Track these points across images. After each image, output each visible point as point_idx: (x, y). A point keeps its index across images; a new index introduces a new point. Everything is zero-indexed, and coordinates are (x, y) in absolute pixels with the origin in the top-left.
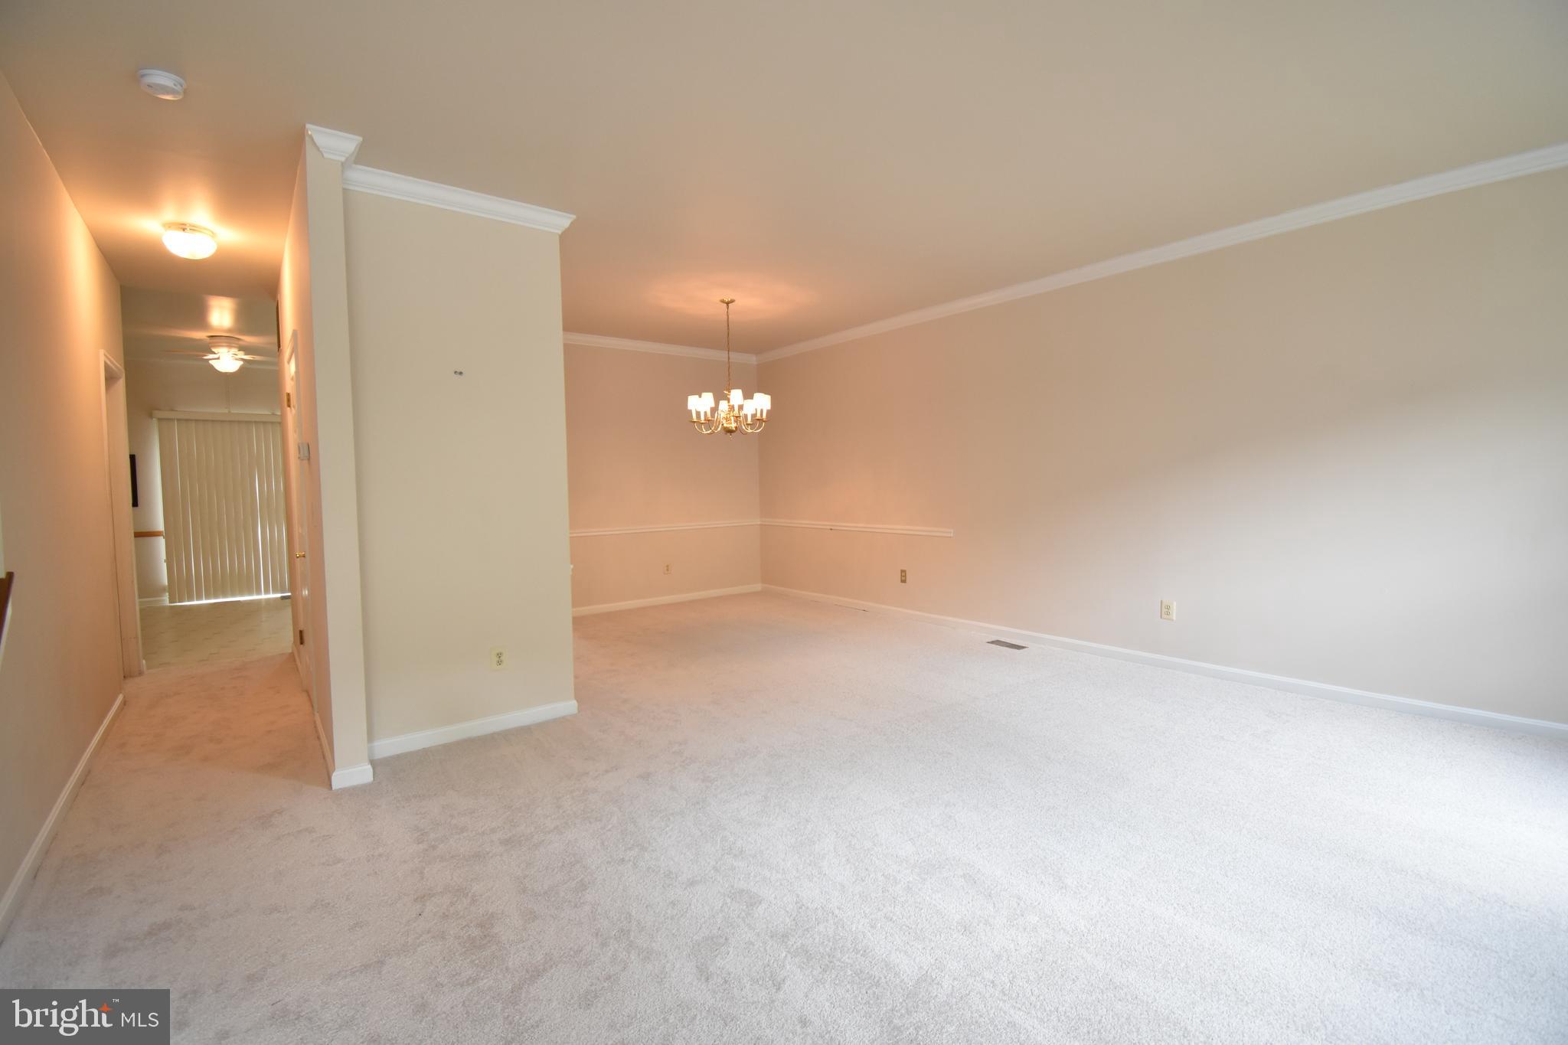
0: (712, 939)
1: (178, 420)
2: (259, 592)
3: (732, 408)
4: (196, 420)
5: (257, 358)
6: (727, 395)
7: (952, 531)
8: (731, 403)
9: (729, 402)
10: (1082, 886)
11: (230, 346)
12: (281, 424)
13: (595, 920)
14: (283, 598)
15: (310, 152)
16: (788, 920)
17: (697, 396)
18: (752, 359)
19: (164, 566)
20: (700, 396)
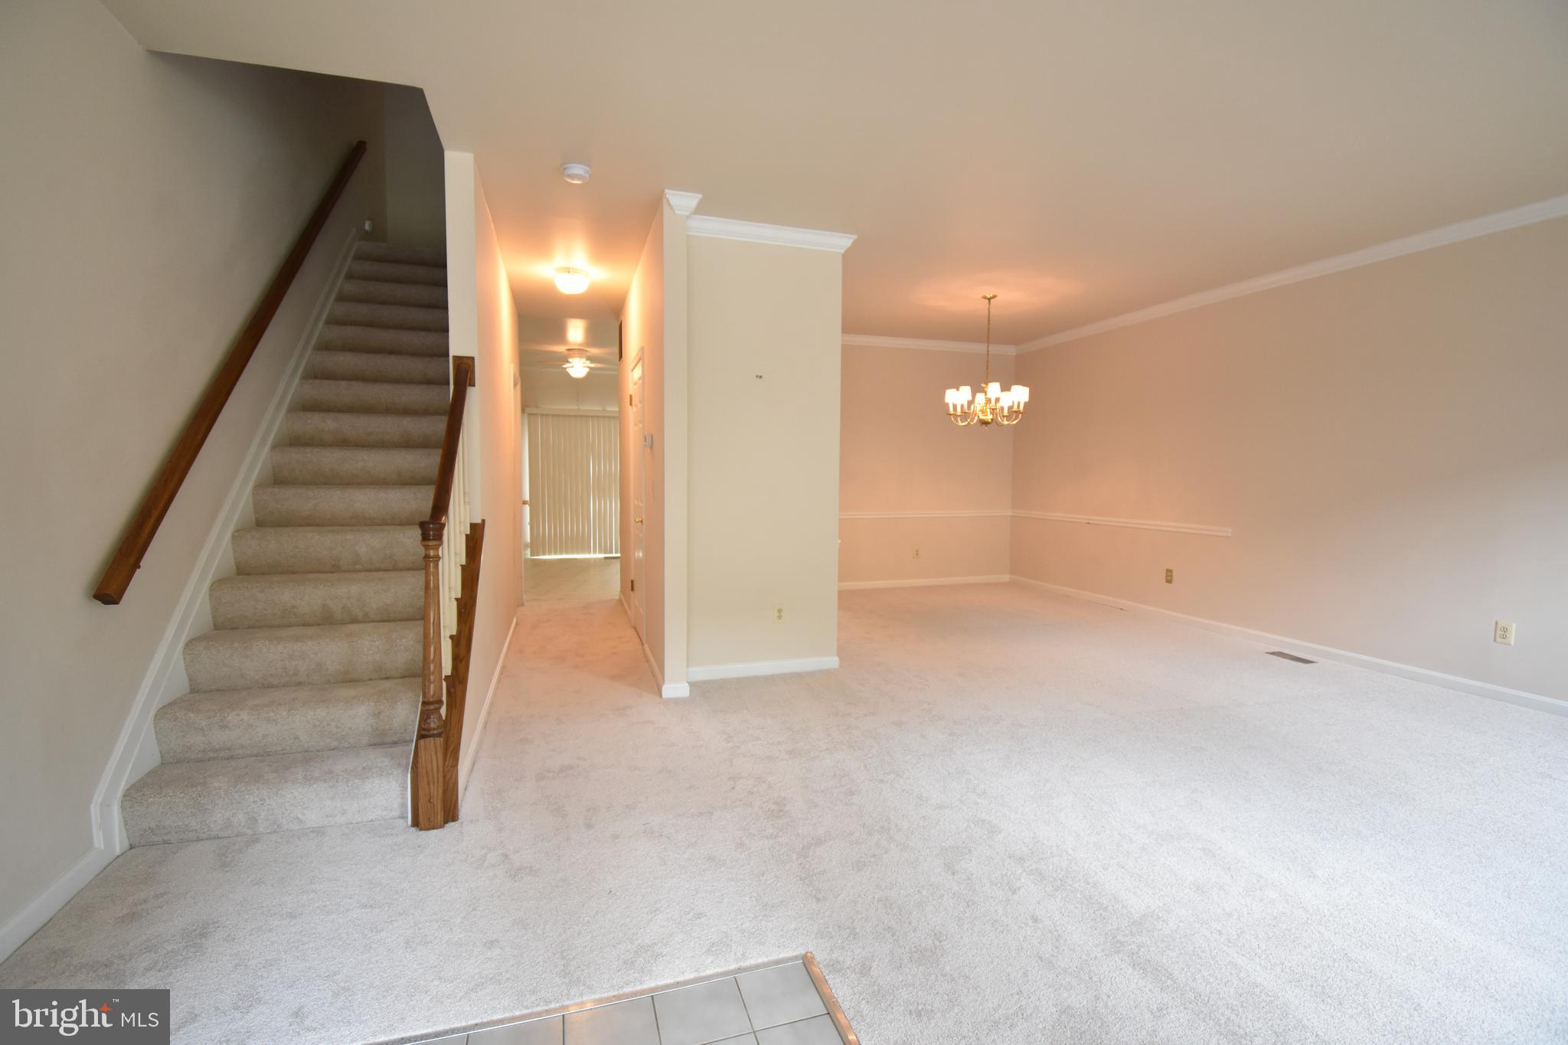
0: (958, 849)
1: (541, 415)
2: (589, 552)
3: (989, 401)
4: (553, 415)
5: (599, 365)
6: (983, 388)
7: (1230, 530)
8: (989, 396)
9: (986, 395)
10: (1332, 879)
11: (581, 357)
12: (619, 418)
13: (862, 817)
14: (606, 558)
15: (666, 209)
16: (1025, 849)
17: (955, 390)
18: (1011, 350)
19: (528, 528)
20: (958, 390)
